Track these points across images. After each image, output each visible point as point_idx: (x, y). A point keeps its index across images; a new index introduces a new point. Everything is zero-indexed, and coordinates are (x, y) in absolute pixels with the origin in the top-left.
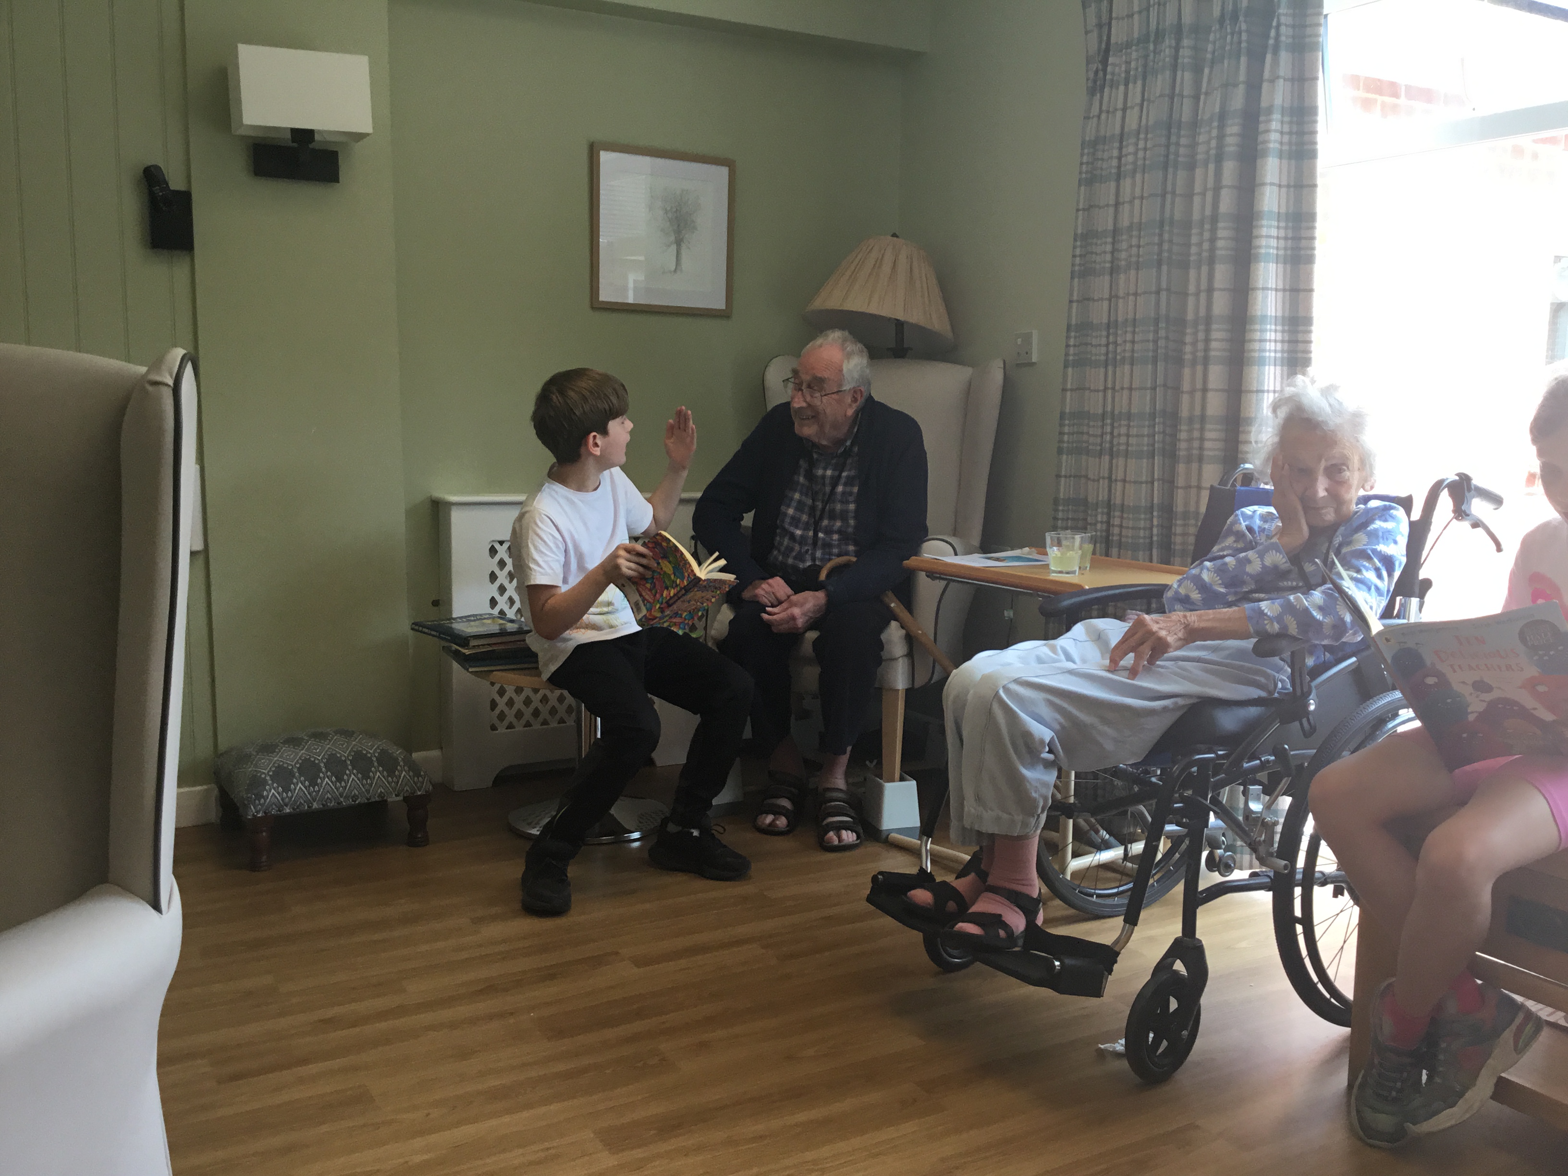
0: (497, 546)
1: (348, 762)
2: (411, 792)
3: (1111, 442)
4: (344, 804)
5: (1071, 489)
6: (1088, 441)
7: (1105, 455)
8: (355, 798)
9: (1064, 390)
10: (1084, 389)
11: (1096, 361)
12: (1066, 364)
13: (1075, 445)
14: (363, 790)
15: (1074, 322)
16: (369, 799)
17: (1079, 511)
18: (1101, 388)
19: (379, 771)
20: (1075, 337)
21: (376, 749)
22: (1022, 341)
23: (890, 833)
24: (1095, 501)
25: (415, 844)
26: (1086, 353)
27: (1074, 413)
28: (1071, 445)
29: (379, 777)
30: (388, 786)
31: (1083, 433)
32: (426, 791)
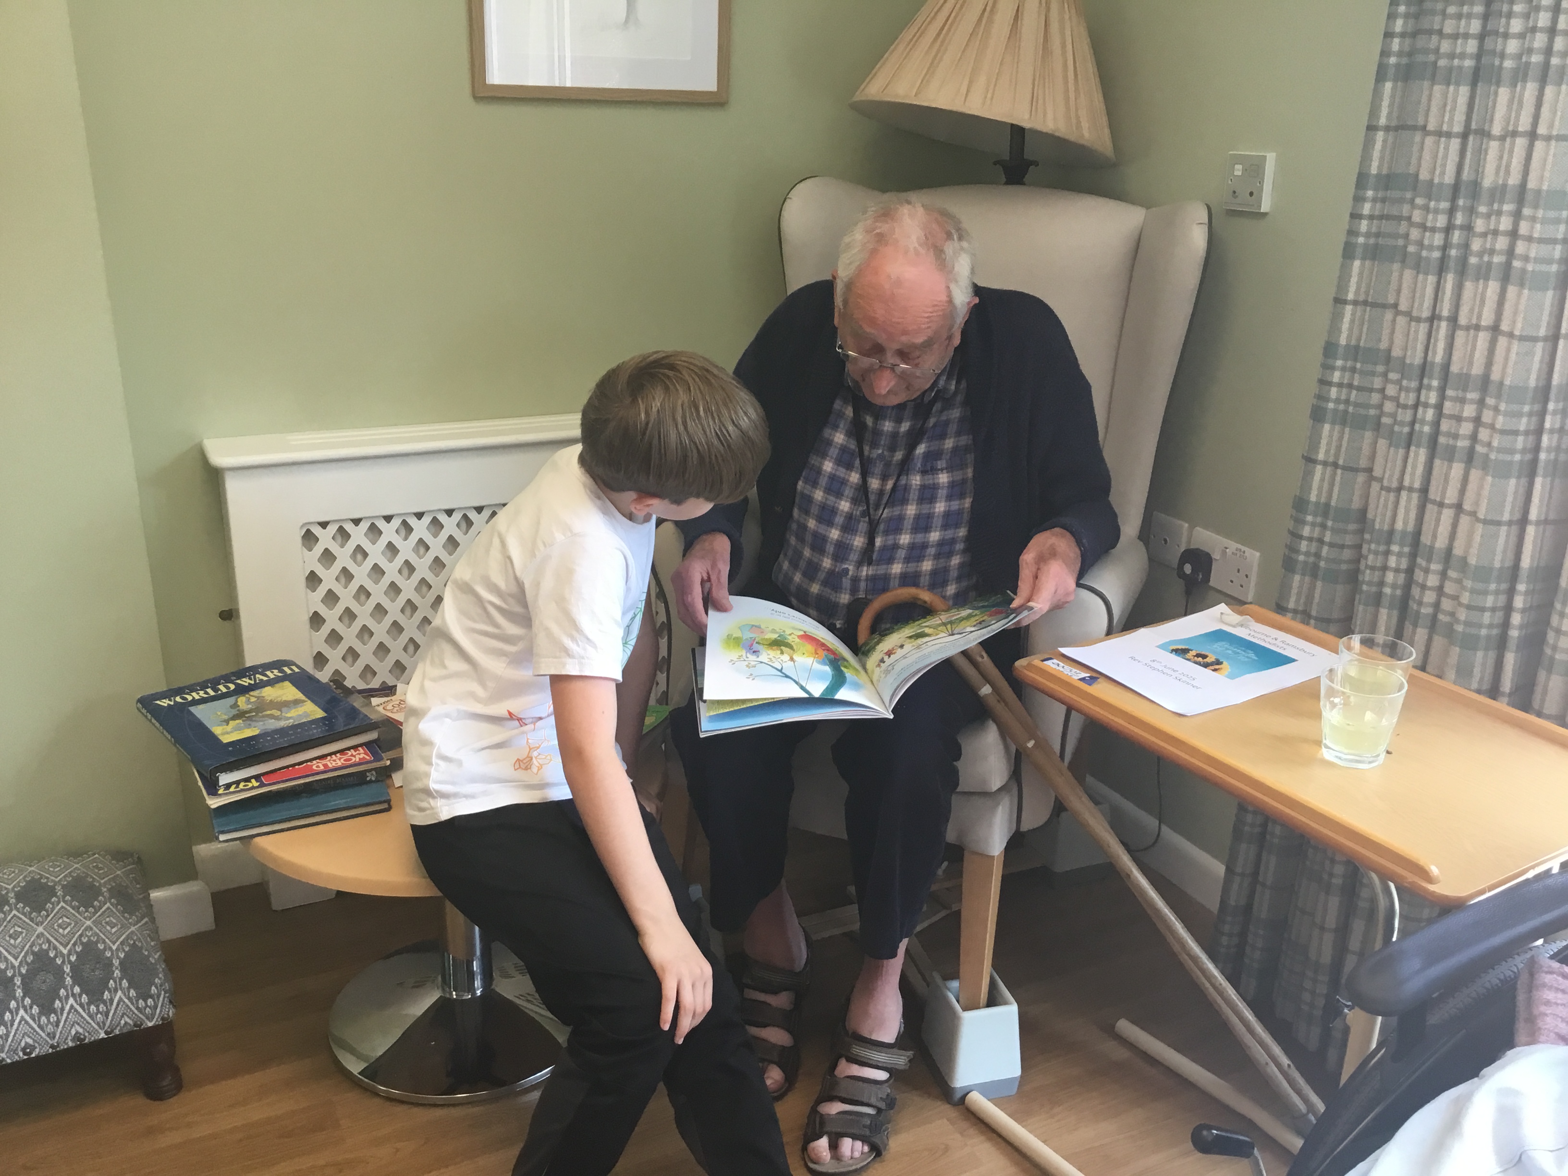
0: (317, 531)
1: (18, 981)
2: (135, 1025)
3: (1436, 424)
4: (9, 1061)
5: (1336, 490)
6: (1380, 406)
7: (1418, 446)
8: (28, 1050)
9: (1340, 301)
10: (1384, 306)
11: (1419, 258)
12: (1349, 252)
13: (1351, 409)
14: (43, 1035)
15: (1374, 170)
16: (58, 1046)
17: (1345, 532)
18: (1426, 314)
19: (73, 995)
20: (1374, 200)
21: (74, 945)
22: (1245, 170)
23: (968, 1093)
24: (1386, 527)
25: (157, 1095)
26: (1396, 236)
27: (1357, 348)
28: (1342, 407)
29: (72, 1007)
30: (91, 1021)
31: (1371, 390)
32: (163, 1019)
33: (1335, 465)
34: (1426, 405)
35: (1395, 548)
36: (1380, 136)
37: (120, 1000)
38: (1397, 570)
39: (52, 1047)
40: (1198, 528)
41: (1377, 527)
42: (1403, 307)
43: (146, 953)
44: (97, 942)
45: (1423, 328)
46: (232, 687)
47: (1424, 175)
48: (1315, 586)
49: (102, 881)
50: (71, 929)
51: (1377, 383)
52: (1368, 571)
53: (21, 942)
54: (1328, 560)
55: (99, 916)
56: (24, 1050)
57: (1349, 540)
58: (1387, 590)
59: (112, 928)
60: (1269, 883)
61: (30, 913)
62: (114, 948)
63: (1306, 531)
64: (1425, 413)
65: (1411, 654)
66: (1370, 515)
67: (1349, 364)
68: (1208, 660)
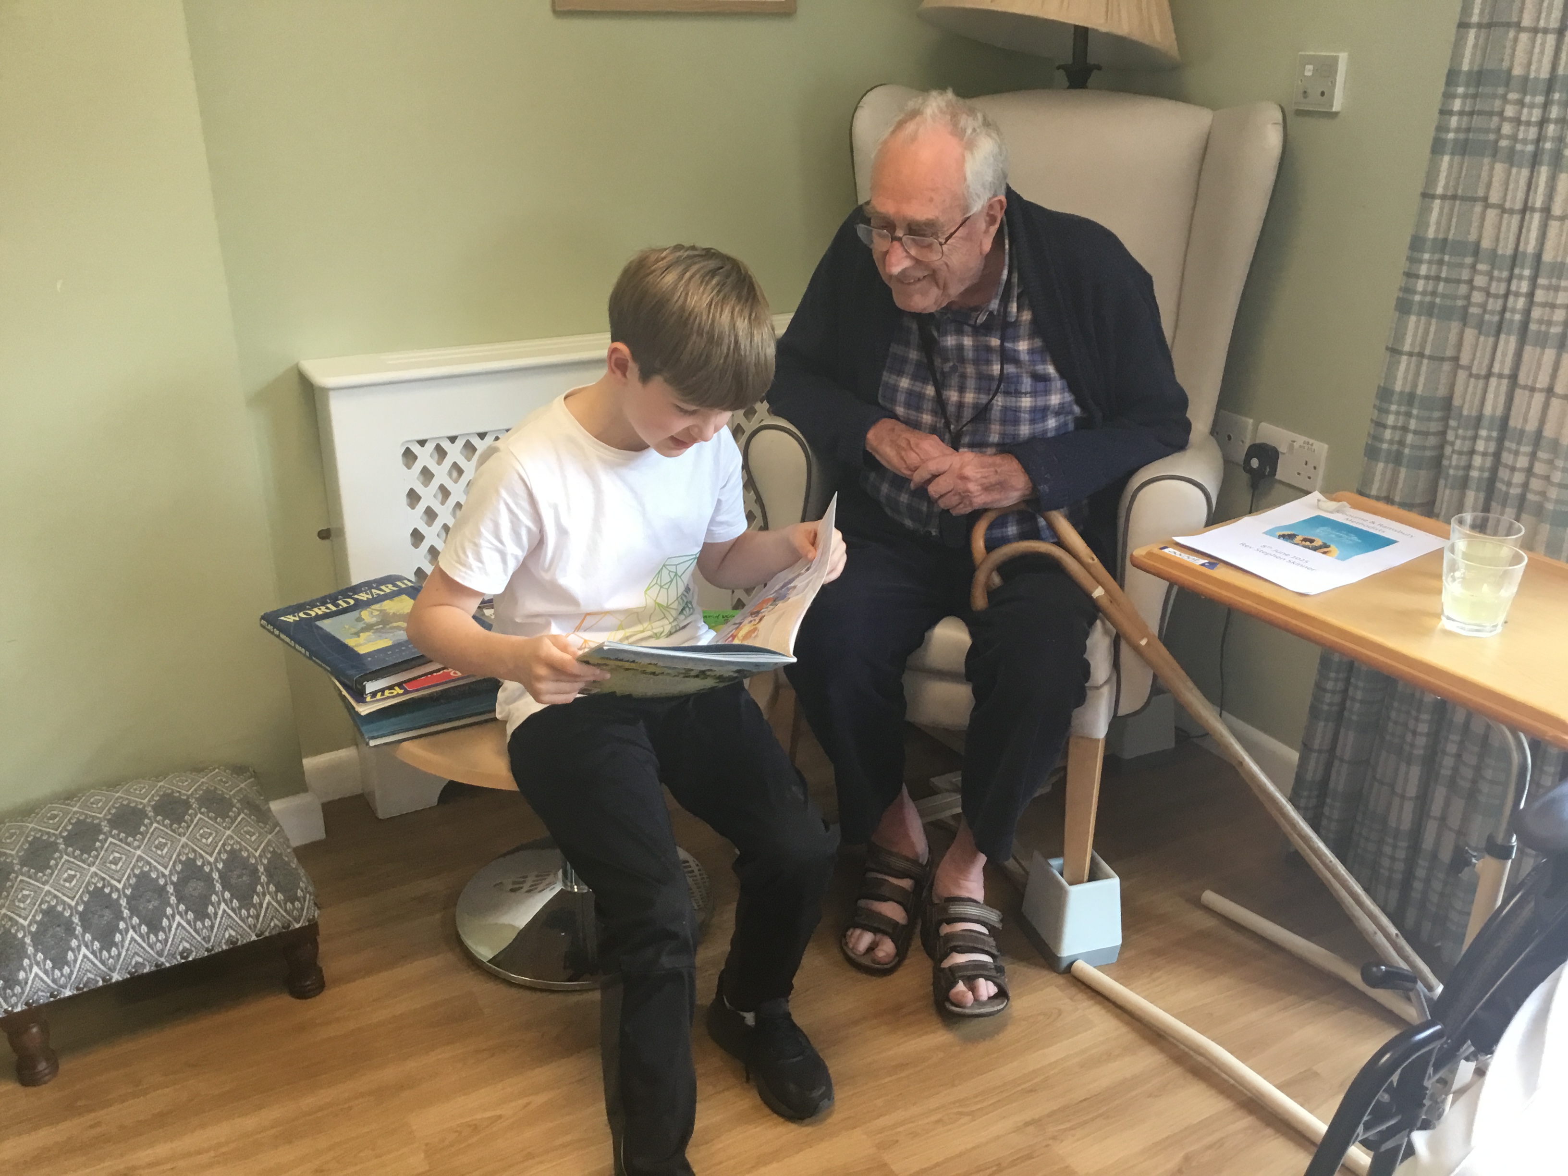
0: (416, 449)
1: (170, 889)
2: (283, 927)
3: (1527, 312)
4: (168, 965)
5: (1422, 379)
6: (1468, 297)
7: (1509, 334)
8: (185, 954)
9: (1427, 196)
10: (1474, 199)
11: (1512, 151)
12: (1438, 147)
13: (1438, 300)
14: (199, 939)
15: (1465, 67)
16: (211, 950)
17: (1429, 419)
18: (1518, 206)
19: (225, 901)
20: (1465, 96)
21: (219, 853)
22: (1315, 70)
23: (1074, 962)
24: (1474, 413)
25: (302, 994)
26: (1488, 131)
27: (1445, 240)
28: (1428, 299)
29: (224, 911)
30: (242, 924)
31: (1458, 281)
32: (309, 921)
33: (1421, 355)
34: (1517, 294)
35: (1483, 433)
36: (1472, 33)
37: (269, 903)
38: (1484, 454)
39: (207, 950)
40: (1263, 424)
41: (1465, 412)
42: (1494, 198)
43: (286, 859)
44: (241, 850)
45: (1516, 219)
46: (352, 602)
47: (1517, 71)
48: (1399, 472)
49: (232, 793)
50: (214, 839)
51: (1465, 275)
52: (1455, 457)
53: (167, 852)
54: (1413, 447)
55: (237, 826)
56: (181, 954)
57: (1434, 427)
58: (1474, 474)
59: (251, 836)
60: (1347, 757)
61: (171, 825)
62: (257, 854)
63: (1391, 420)
64: (1515, 302)
65: (1520, 531)
66: (1456, 402)
67: (1437, 256)
68: (1314, 544)
